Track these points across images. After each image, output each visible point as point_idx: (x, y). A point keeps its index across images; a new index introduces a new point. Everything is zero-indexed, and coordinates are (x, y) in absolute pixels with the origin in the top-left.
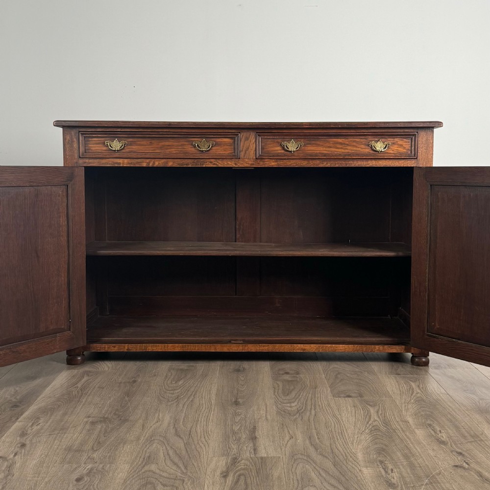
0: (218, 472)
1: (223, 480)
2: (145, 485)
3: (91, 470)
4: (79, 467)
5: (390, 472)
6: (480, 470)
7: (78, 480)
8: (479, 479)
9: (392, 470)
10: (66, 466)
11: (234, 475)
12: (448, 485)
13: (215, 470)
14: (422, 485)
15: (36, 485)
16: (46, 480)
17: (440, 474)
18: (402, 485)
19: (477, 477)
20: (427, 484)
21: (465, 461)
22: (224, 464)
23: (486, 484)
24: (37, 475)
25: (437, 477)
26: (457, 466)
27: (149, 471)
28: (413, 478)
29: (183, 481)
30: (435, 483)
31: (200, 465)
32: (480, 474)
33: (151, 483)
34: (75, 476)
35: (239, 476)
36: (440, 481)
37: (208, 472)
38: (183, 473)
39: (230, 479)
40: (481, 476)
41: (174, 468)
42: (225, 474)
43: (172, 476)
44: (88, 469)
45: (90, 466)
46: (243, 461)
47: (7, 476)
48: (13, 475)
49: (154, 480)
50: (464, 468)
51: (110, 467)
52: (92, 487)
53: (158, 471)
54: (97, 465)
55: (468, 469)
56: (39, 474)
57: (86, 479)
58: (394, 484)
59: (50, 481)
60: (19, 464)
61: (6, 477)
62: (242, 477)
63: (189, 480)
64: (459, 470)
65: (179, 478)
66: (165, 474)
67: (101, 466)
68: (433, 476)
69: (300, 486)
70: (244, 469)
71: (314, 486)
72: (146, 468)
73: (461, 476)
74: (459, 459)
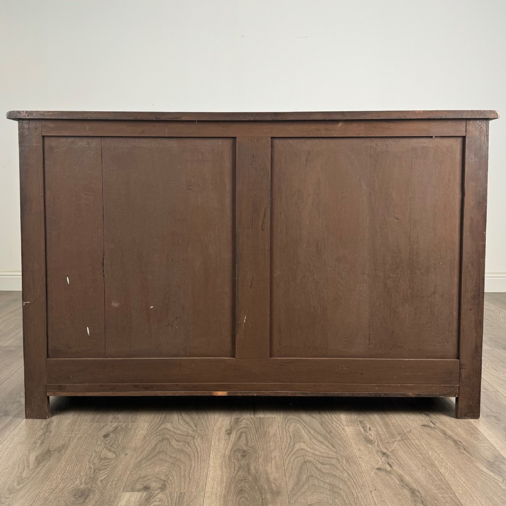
0: (224, 429)
1: (227, 437)
2: (163, 440)
3: (117, 427)
4: (106, 425)
5: (368, 430)
6: (444, 429)
7: (105, 436)
8: (442, 436)
9: (370, 428)
10: (95, 424)
11: (237, 432)
12: (417, 442)
13: (220, 429)
14: (396, 441)
15: (69, 441)
16: (78, 436)
17: (410, 431)
18: (378, 442)
19: (441, 434)
20: (399, 441)
21: (431, 422)
22: (228, 423)
23: (449, 441)
24: (70, 432)
25: (408, 434)
26: (424, 425)
27: (165, 429)
28: (388, 436)
29: (194, 438)
30: (406, 439)
31: (208, 424)
32: (444, 433)
33: (167, 439)
34: (103, 433)
35: (241, 433)
36: (410, 438)
37: (215, 430)
38: (194, 430)
39: (233, 436)
40: (445, 434)
41: (186, 426)
42: (228, 432)
43: (184, 434)
44: (114, 427)
45: (115, 425)
46: (245, 421)
47: (46, 433)
48: (51, 432)
49: (169, 437)
50: (431, 427)
51: (132, 425)
52: (117, 442)
53: (172, 429)
54: (121, 424)
55: (434, 428)
56: (73, 431)
57: (112, 436)
58: (372, 440)
59: (81, 437)
60: (55, 423)
61: (44, 434)
62: (243, 434)
63: (199, 437)
64: (426, 429)
65: (190, 434)
66: (178, 432)
67: (125, 424)
68: (405, 434)
69: (292, 442)
70: (245, 427)
71: (304, 442)
72: (163, 426)
73: (429, 434)
74: (426, 419)
